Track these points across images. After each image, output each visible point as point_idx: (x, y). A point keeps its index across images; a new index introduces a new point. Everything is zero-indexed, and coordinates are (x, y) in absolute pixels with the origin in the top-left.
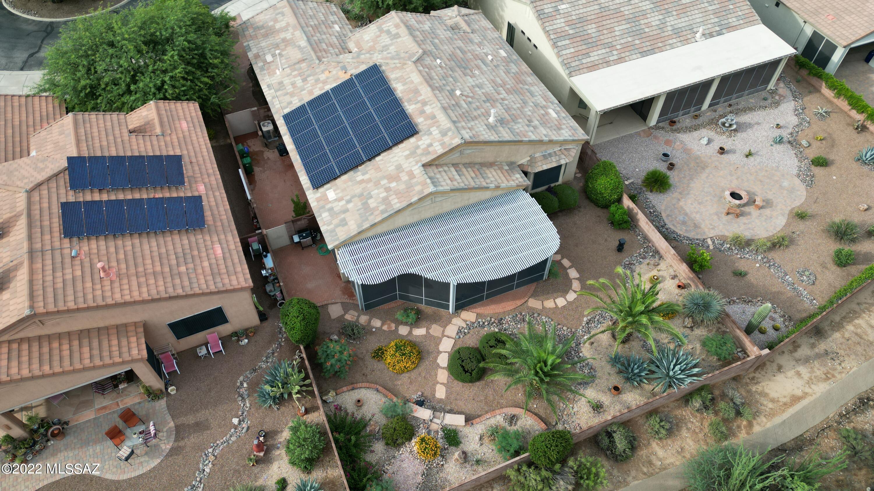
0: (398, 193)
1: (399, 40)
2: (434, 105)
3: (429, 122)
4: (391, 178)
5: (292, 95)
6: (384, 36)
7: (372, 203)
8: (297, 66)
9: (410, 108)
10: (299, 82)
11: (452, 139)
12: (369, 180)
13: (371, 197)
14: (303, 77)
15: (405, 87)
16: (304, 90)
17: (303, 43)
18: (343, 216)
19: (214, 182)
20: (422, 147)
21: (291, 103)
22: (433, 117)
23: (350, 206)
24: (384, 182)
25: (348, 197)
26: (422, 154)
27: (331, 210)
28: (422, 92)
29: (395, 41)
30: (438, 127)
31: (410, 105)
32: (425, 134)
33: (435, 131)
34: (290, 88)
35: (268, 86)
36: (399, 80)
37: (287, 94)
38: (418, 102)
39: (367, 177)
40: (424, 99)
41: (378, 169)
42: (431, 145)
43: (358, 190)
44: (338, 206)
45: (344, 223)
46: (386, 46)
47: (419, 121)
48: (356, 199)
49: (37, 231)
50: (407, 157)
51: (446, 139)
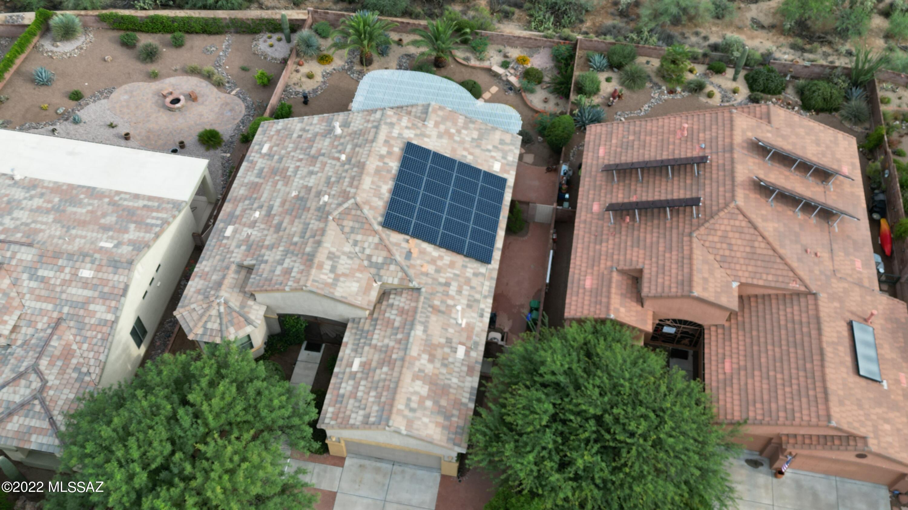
0: (455, 123)
1: (333, 250)
2: (377, 149)
3: (392, 142)
4: (451, 136)
5: (468, 281)
6: (341, 269)
7: (475, 135)
8: (443, 308)
9: (394, 165)
10: (453, 289)
11: (390, 116)
12: (465, 149)
13: (473, 139)
14: (446, 288)
15: (381, 184)
16: (455, 274)
17: (418, 331)
18: (500, 146)
19: (583, 213)
20: (414, 132)
21: (476, 275)
22: (386, 142)
23: (490, 147)
24: (457, 138)
25: (487, 153)
26: (418, 128)
27: (504, 158)
28: (374, 166)
29: (337, 253)
30: (391, 132)
31: (392, 167)
32: (403, 138)
33: (395, 132)
34: (466, 291)
35: (482, 316)
36: (379, 196)
37: (472, 288)
38: (384, 163)
39: (465, 153)
40: (379, 161)
41: (454, 150)
42: (407, 128)
43: (477, 151)
44: (498, 155)
45: (502, 142)
46: (349, 257)
47: (397, 150)
48: (483, 147)
49: (728, 167)
50: (429, 136)
51: (394, 120)
